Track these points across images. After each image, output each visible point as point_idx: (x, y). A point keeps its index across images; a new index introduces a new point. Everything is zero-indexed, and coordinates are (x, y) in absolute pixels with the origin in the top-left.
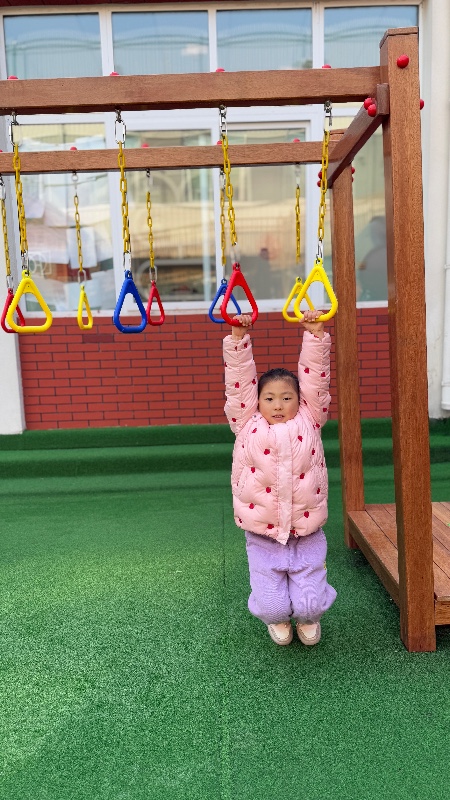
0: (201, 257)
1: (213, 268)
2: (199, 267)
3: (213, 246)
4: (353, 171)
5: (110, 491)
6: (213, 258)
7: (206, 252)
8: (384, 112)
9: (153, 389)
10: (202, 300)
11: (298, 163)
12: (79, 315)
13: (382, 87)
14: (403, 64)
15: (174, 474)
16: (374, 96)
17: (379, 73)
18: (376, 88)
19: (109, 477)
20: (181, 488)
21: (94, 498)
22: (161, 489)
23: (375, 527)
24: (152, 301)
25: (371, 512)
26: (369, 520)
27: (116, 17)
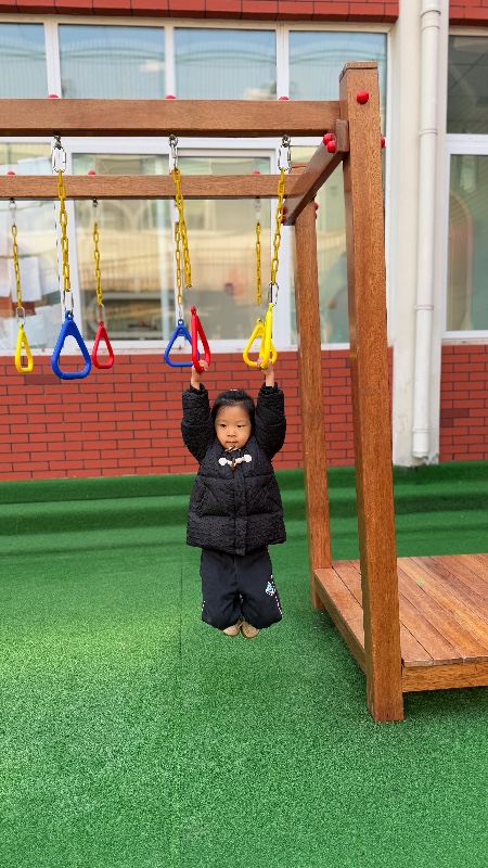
0: (159, 291)
1: (172, 303)
2: (157, 302)
3: (170, 281)
4: (316, 208)
5: (56, 552)
6: (171, 291)
7: (164, 286)
8: (344, 149)
9: (104, 436)
10: (161, 339)
11: (258, 197)
12: (17, 354)
13: (341, 123)
14: (363, 100)
15: (128, 531)
16: (333, 131)
17: (339, 108)
18: (335, 124)
19: (54, 536)
20: (136, 546)
21: (37, 560)
22: (113, 548)
23: (342, 587)
24: (99, 340)
25: (337, 570)
26: (336, 579)
27: (63, 29)
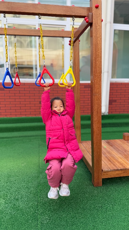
1: (36, 69)
2: (32, 68)
3: (36, 61)
5: (3, 138)
6: (36, 65)
7: (34, 64)
10: (33, 78)
11: (63, 37)
14: (97, 7)
15: (24, 132)
18: (88, 14)
19: (3, 133)
20: (26, 136)
23: (84, 148)
24: (16, 78)
25: (83, 144)
